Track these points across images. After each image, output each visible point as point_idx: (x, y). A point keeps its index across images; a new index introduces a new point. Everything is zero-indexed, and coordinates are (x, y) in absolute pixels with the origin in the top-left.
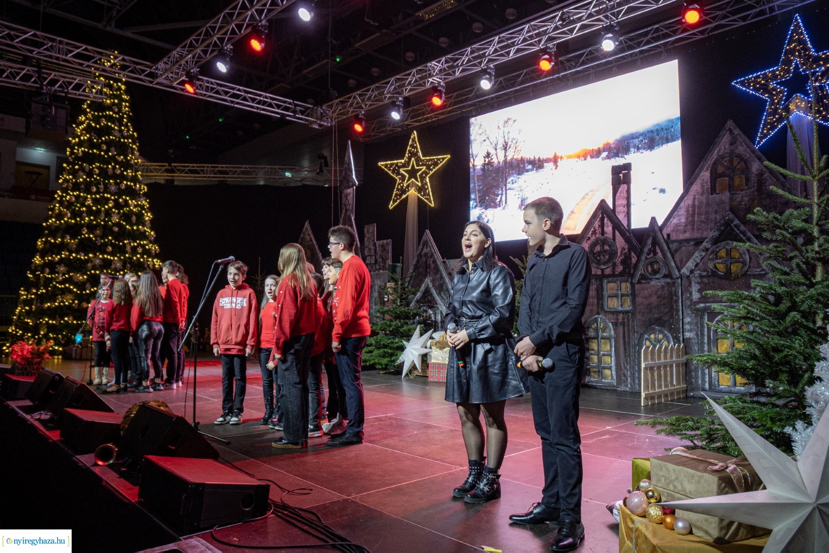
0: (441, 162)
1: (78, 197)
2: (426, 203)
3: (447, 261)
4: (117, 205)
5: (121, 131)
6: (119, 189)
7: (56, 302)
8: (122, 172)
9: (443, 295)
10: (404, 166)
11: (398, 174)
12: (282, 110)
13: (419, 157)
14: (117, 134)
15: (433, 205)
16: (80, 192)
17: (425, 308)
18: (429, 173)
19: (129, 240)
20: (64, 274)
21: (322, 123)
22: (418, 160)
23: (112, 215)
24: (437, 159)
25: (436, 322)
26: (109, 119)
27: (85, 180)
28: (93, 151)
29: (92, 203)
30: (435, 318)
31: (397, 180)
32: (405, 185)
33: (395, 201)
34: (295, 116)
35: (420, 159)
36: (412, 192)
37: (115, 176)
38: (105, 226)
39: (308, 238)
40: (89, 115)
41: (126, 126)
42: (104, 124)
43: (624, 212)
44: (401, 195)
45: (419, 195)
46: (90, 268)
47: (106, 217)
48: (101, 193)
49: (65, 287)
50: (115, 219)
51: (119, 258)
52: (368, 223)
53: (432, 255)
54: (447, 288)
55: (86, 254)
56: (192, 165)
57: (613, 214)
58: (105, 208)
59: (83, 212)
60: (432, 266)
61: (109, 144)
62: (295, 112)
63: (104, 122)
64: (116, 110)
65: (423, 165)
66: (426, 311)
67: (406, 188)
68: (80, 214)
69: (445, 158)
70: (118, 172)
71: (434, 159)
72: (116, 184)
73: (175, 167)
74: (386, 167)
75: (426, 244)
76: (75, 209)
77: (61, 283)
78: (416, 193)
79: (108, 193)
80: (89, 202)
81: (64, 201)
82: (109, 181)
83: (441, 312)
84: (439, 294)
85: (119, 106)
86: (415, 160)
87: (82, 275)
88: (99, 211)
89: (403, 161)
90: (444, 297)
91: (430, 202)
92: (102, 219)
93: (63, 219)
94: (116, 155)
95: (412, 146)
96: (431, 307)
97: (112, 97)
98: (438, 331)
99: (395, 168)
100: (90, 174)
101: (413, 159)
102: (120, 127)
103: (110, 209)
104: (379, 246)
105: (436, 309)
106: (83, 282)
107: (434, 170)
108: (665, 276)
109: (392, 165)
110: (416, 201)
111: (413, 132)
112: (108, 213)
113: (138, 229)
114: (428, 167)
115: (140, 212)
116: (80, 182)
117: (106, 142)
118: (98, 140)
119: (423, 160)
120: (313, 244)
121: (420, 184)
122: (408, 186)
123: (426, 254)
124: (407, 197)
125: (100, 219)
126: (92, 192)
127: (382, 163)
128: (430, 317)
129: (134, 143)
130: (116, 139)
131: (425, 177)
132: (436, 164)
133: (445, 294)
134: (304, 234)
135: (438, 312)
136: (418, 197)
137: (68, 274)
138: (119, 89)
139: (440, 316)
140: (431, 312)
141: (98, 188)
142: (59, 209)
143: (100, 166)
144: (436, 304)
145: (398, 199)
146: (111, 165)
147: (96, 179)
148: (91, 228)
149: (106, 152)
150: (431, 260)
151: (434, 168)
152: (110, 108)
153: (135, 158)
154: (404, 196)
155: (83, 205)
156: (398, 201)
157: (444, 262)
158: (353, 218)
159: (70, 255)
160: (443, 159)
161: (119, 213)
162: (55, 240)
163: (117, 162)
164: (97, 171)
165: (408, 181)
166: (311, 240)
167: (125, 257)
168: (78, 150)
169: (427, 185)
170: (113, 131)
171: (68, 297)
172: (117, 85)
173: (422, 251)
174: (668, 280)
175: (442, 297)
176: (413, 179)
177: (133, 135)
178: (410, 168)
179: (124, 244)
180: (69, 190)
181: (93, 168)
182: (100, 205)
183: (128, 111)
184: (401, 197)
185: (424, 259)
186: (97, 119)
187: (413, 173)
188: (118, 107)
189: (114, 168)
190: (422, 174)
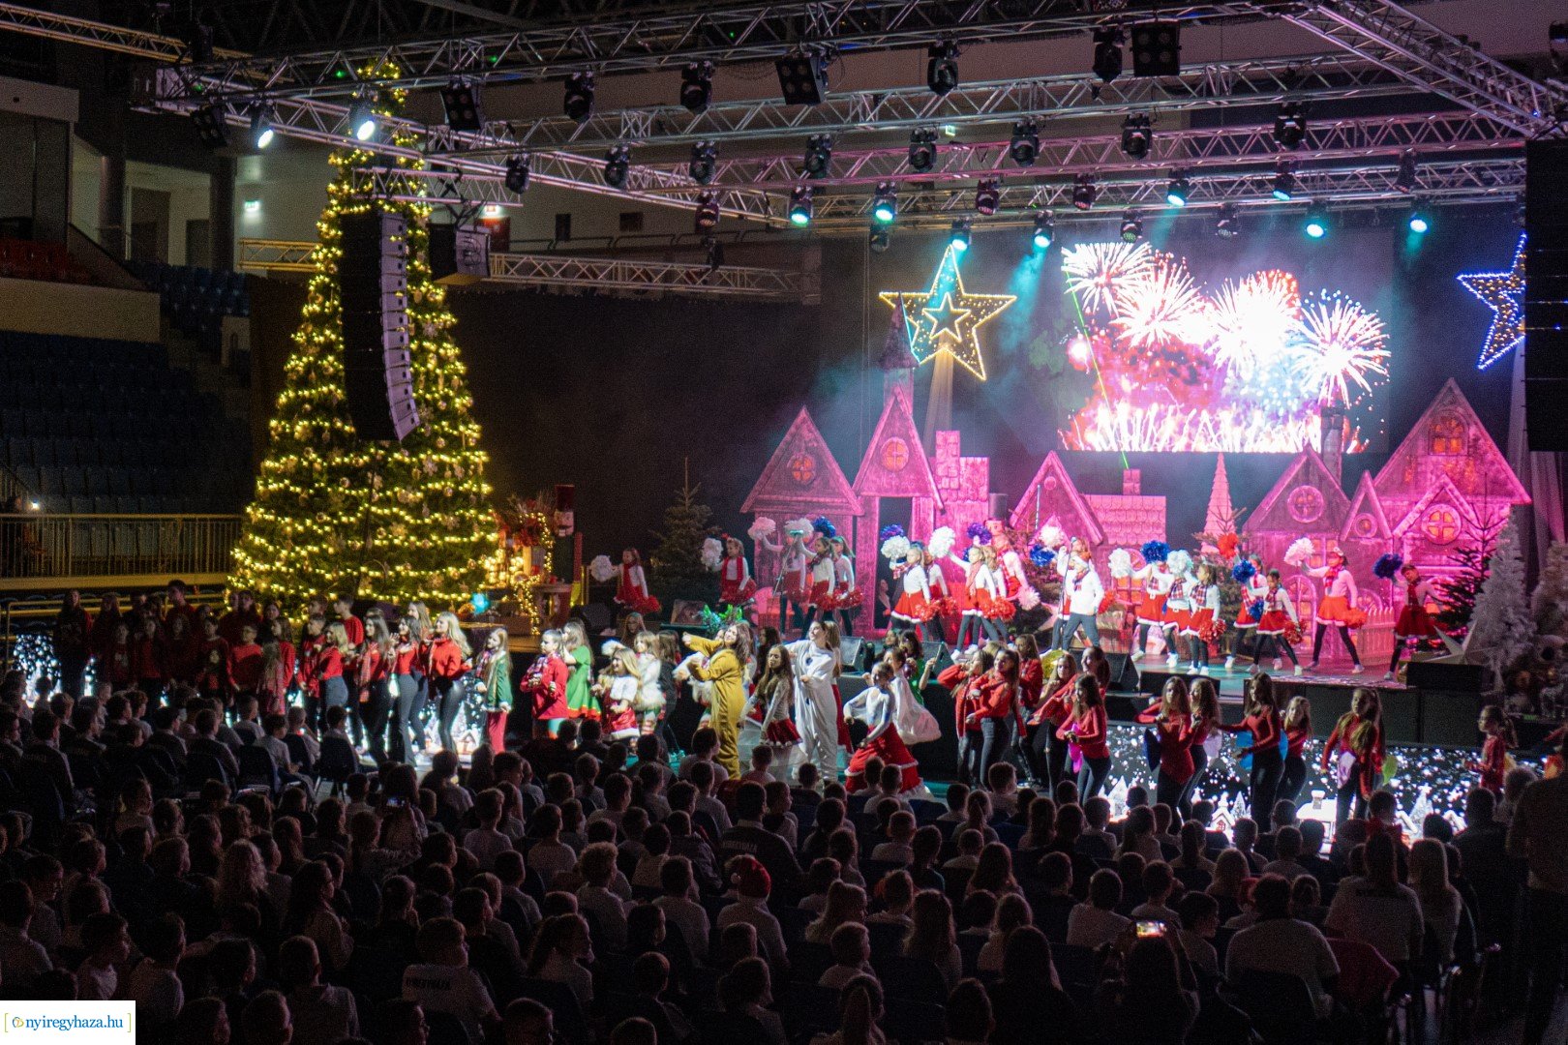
0: (1000, 306)
2: (971, 372)
3: (1092, 497)
10: (930, 303)
11: (919, 316)
13: (959, 292)
15: (983, 377)
18: (977, 322)
22: (957, 297)
24: (993, 299)
31: (915, 327)
32: (931, 338)
35: (962, 296)
36: (945, 353)
39: (807, 434)
43: (1333, 461)
44: (924, 355)
45: (958, 358)
53: (1061, 486)
60: (1062, 501)
65: (965, 306)
67: (933, 344)
69: (1008, 300)
71: (987, 299)
74: (893, 302)
75: (1051, 470)
78: (953, 354)
86: (952, 296)
89: (928, 295)
91: (980, 372)
95: (946, 272)
99: (912, 305)
101: (947, 294)
104: (966, 465)
107: (987, 318)
108: (1376, 536)
109: (906, 299)
110: (951, 367)
114: (977, 312)
119: (967, 299)
120: (821, 446)
121: (959, 339)
122: (937, 341)
123: (1050, 484)
124: (936, 358)
127: (886, 294)
131: (970, 328)
132: (990, 308)
134: (799, 428)
136: (955, 362)
150: (1060, 493)
151: (986, 314)
154: (929, 357)
157: (1083, 499)
160: (1004, 301)
165: (937, 331)
166: (816, 440)
169: (973, 342)
174: (1379, 540)
176: (946, 329)
178: (941, 308)
185: (1047, 490)
187: (946, 319)
190: (964, 321)
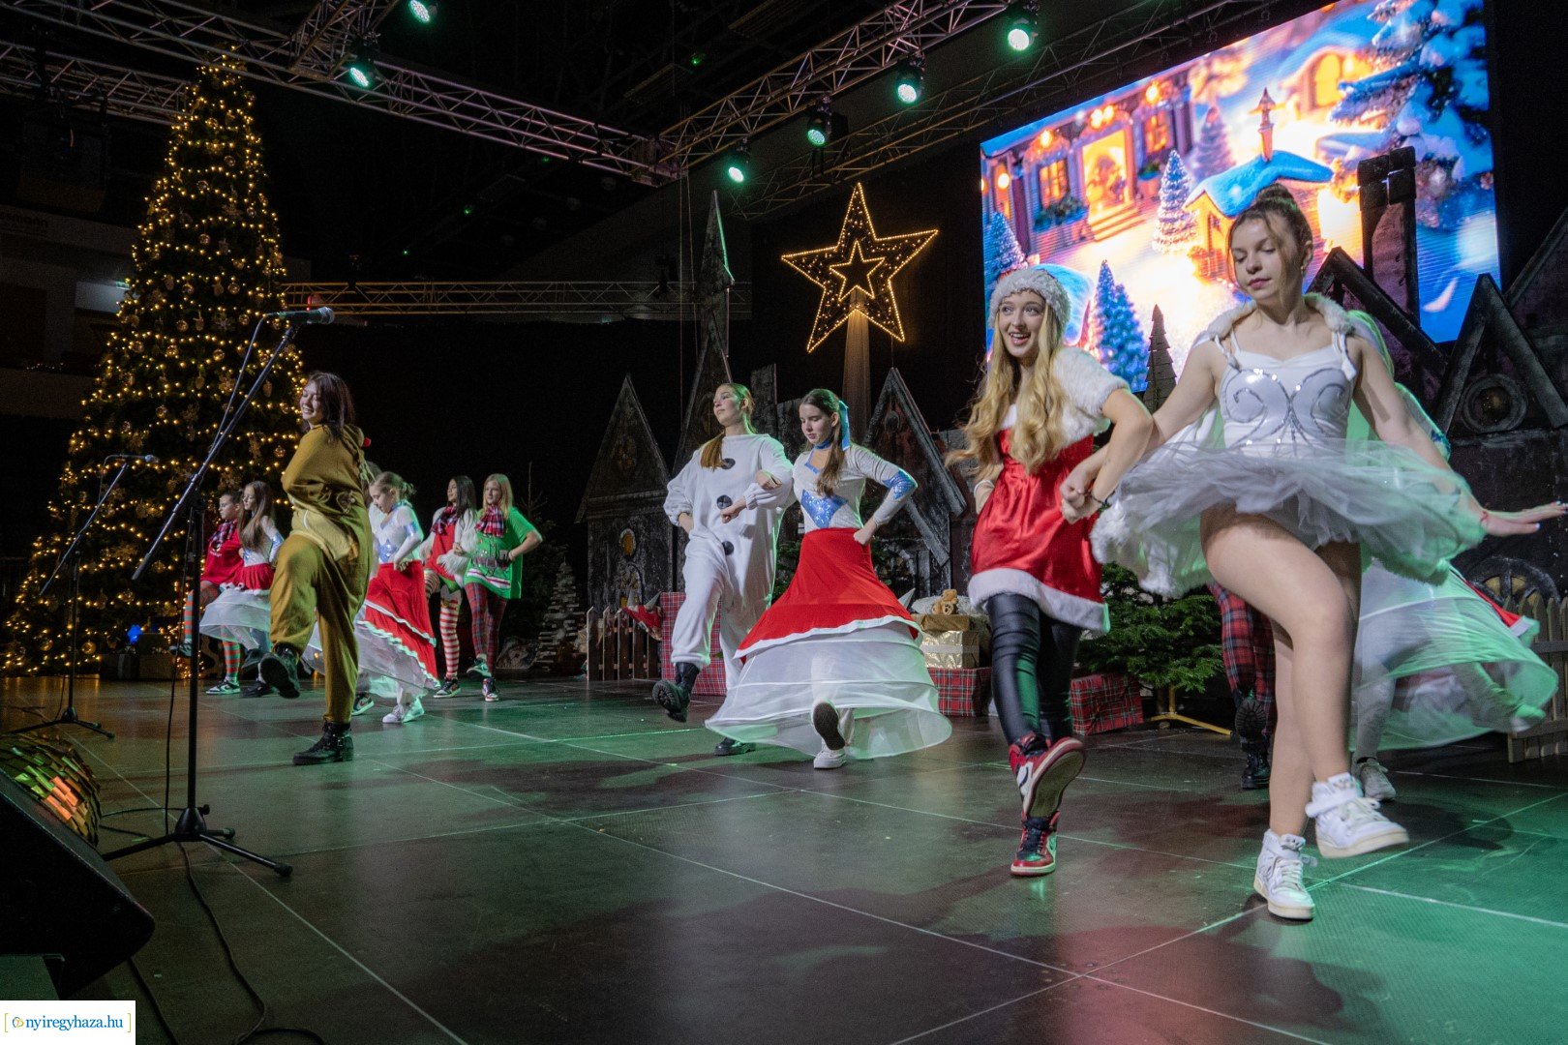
0: (918, 246)
1: (149, 343)
2: (888, 334)
3: (943, 434)
4: (233, 359)
5: (241, 207)
6: (238, 325)
7: (100, 562)
8: (243, 291)
9: (933, 513)
10: (837, 258)
11: (825, 276)
12: (569, 142)
13: (871, 237)
14: (232, 212)
15: (902, 339)
16: (154, 332)
17: (892, 548)
18: (893, 270)
19: (255, 431)
20: (117, 504)
21: (659, 172)
22: (867, 244)
23: (221, 378)
24: (909, 239)
25: (918, 577)
26: (217, 180)
27: (165, 307)
28: (182, 248)
29: (179, 354)
30: (917, 569)
31: (822, 290)
32: (840, 300)
33: (817, 337)
34: (599, 155)
35: (873, 241)
36: (857, 315)
37: (227, 299)
38: (206, 401)
39: (629, 410)
40: (177, 176)
41: (254, 197)
42: (205, 190)
43: (1397, 272)
44: (831, 322)
45: (872, 319)
46: (172, 490)
47: (207, 383)
48: (198, 333)
49: (119, 528)
50: (227, 387)
51: (233, 467)
52: (759, 367)
53: (907, 424)
54: (943, 497)
55: (164, 461)
56: (396, 284)
57: (1366, 281)
58: (205, 365)
59: (160, 373)
60: (908, 448)
61: (216, 232)
62: (599, 147)
63: (205, 187)
64: (232, 163)
65: (877, 254)
66: (896, 555)
67: (842, 306)
68: (153, 378)
69: (928, 236)
70: (235, 290)
71: (902, 240)
72: (230, 314)
73: (363, 289)
74: (797, 264)
75: (891, 398)
76: (144, 367)
77: (111, 521)
78: (865, 316)
79: (212, 334)
80: (172, 353)
81: (123, 353)
82: (215, 309)
83: (931, 554)
84: (925, 513)
85: (237, 155)
86: (862, 244)
87: (156, 504)
88: (192, 371)
89: (834, 248)
90: (937, 519)
91: (897, 332)
92: (199, 387)
93: (121, 391)
94: (230, 256)
95: (854, 215)
96: (907, 545)
97: (225, 137)
98: (925, 595)
99: (817, 264)
100: (175, 295)
101: (856, 243)
102: (240, 198)
103: (217, 365)
104: (784, 413)
105: (919, 548)
106: (156, 518)
107: (904, 263)
108: (1527, 424)
109: (810, 258)
110: (866, 330)
111: (855, 184)
112: (212, 375)
113: (276, 409)
114: (891, 259)
115: (282, 373)
116: (156, 311)
117: (208, 229)
118: (192, 225)
119: (880, 244)
120: (641, 424)
121: (872, 296)
122: (847, 301)
123: (892, 424)
124: (845, 325)
125: (195, 388)
126: (179, 331)
127: (790, 256)
128: (905, 567)
129: (269, 231)
130: (230, 222)
131: (884, 281)
132: (907, 250)
133: (938, 512)
134: (622, 404)
135: (923, 554)
136: (869, 322)
137: (126, 502)
138: (239, 121)
139: (927, 563)
140: (908, 556)
141: (191, 323)
142: (114, 371)
143: (196, 277)
144: (919, 535)
145: (825, 330)
146: (219, 275)
147: (187, 304)
148: (175, 405)
149: (210, 249)
150: (905, 434)
151: (904, 259)
152: (218, 160)
153: (274, 264)
154: (839, 323)
155: (160, 359)
156: (826, 334)
157: (936, 437)
158: (725, 358)
159: (131, 461)
160: (923, 238)
161: (235, 375)
162: (102, 432)
163: (232, 270)
164: (190, 288)
165: (846, 290)
166: (636, 415)
167: (247, 467)
168: (153, 247)
169: (888, 296)
170: (225, 207)
171: (125, 550)
172: (234, 113)
173: (882, 417)
174: (1536, 433)
175: (934, 522)
176: (857, 286)
177: (268, 218)
178: (850, 262)
179: (246, 440)
180: (133, 329)
181: (183, 282)
182: (195, 356)
183: (258, 167)
184: (831, 326)
185: (888, 434)
186: (191, 183)
187: (856, 273)
188: (236, 158)
189: (225, 281)
190: (877, 273)
